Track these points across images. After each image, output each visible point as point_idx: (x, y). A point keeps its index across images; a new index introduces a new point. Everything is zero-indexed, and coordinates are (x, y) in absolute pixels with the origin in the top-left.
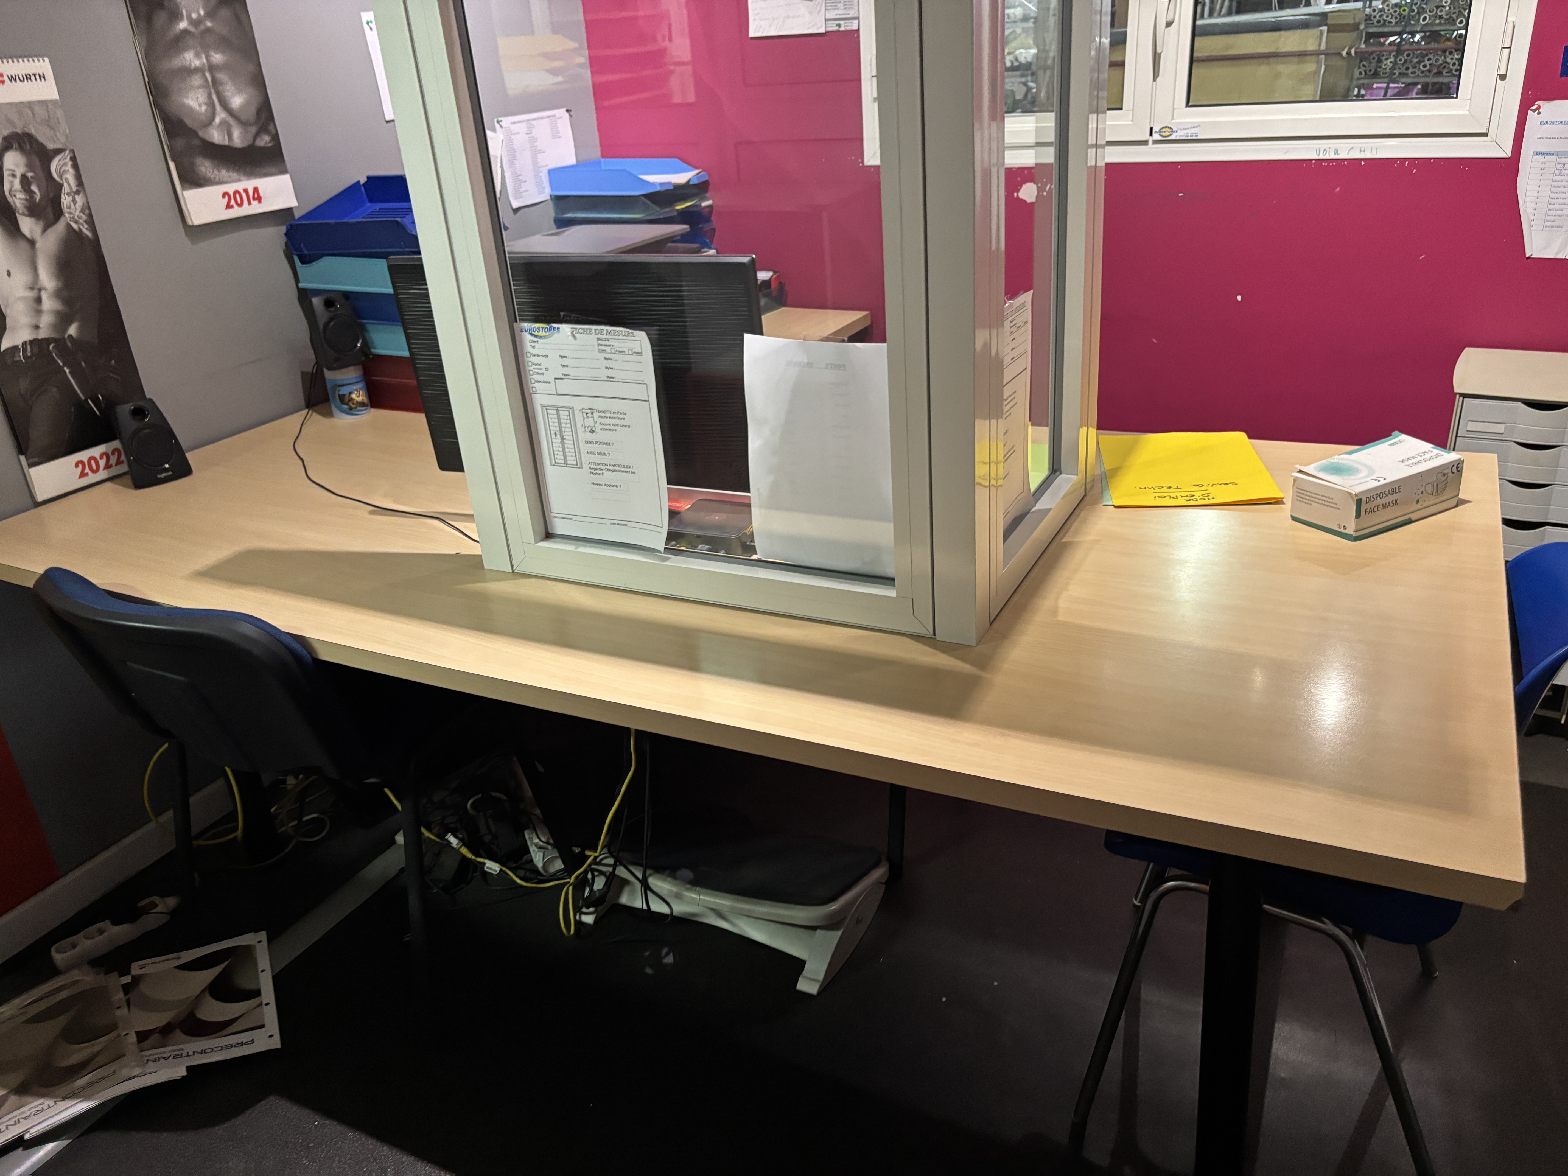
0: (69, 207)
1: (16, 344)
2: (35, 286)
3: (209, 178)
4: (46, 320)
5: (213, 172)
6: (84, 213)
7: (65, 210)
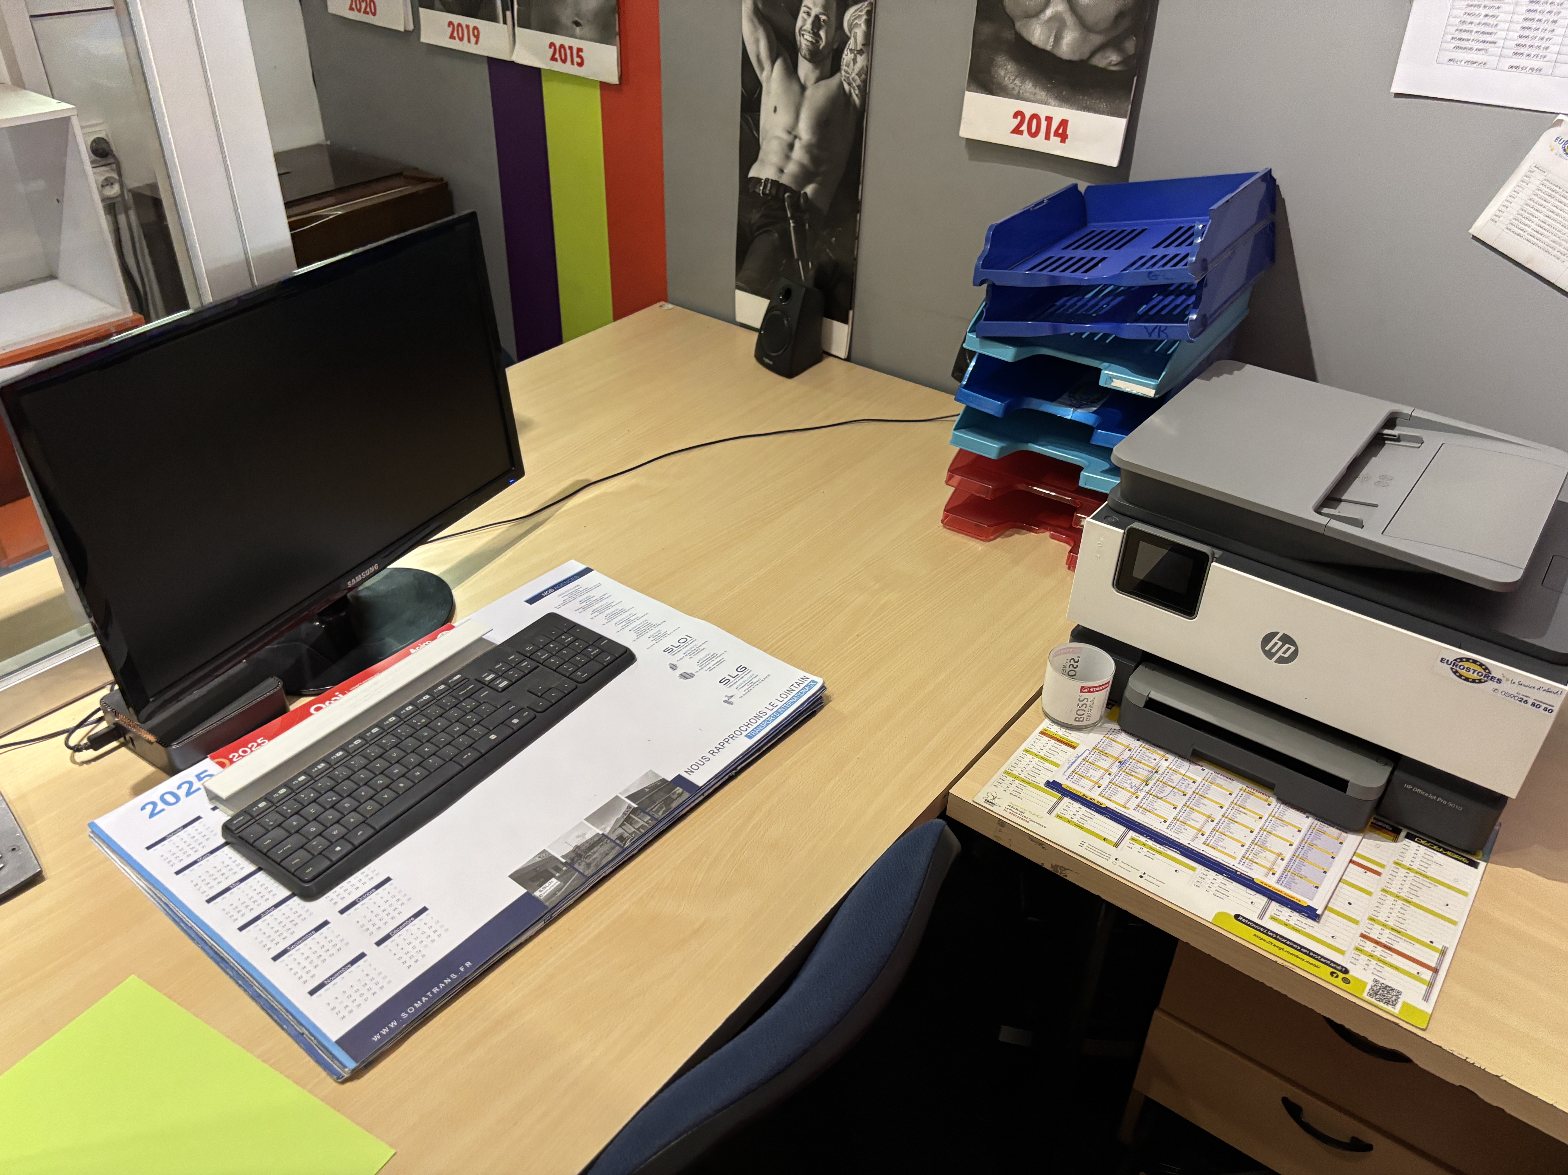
0: (848, 66)
1: (761, 177)
2: (792, 131)
3: (1006, 86)
4: (791, 168)
5: (1014, 80)
6: (859, 77)
7: (844, 67)
